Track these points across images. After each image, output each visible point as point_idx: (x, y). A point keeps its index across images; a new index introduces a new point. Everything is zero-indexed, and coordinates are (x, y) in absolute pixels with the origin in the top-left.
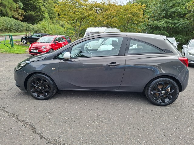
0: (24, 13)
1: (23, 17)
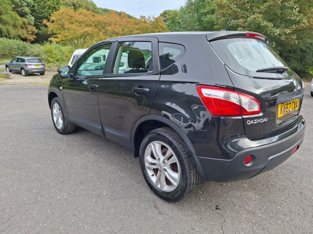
1: (35, 37)
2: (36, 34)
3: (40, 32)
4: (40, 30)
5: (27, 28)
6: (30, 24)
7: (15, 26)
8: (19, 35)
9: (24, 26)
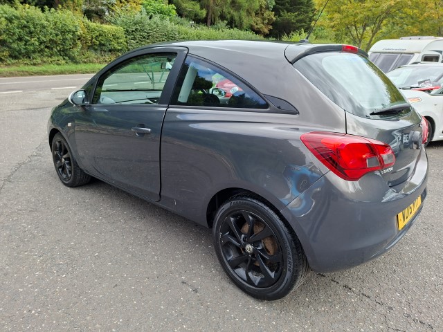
0: (274, 19)
1: (271, 27)
2: (273, 24)
3: (279, 19)
4: (280, 16)
5: (263, 15)
6: (267, 8)
7: (248, 12)
8: (252, 26)
9: (259, 12)
